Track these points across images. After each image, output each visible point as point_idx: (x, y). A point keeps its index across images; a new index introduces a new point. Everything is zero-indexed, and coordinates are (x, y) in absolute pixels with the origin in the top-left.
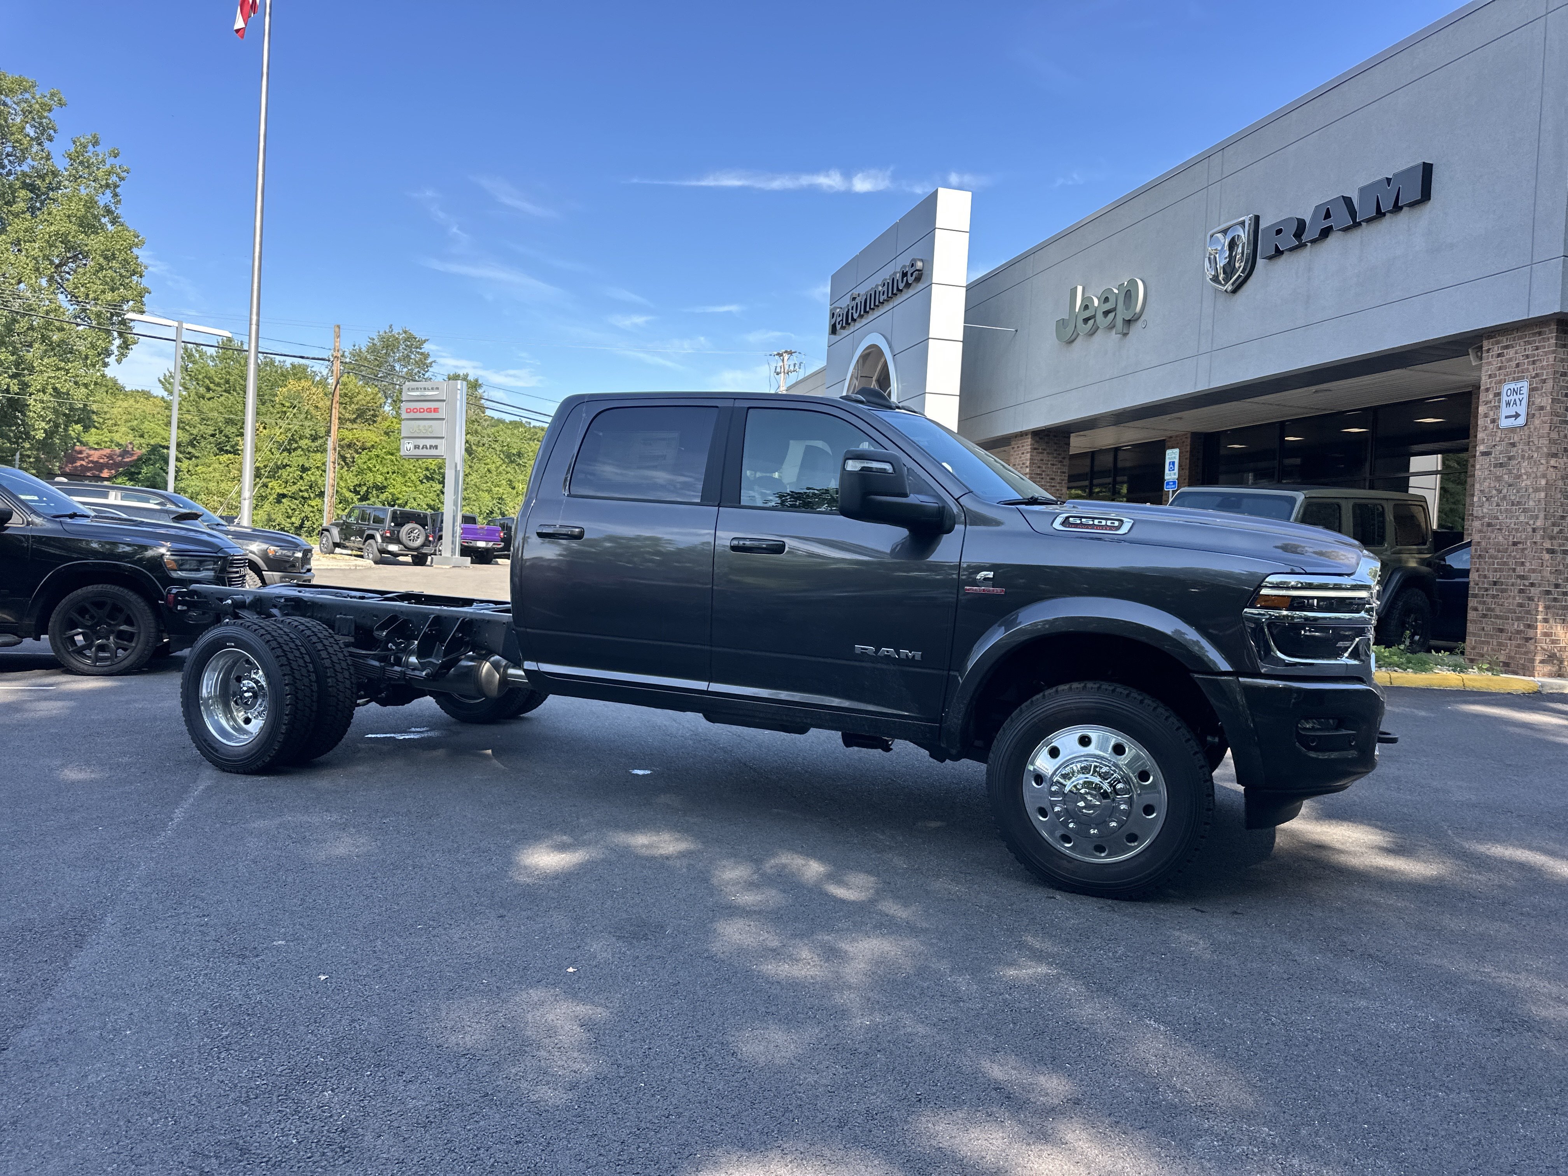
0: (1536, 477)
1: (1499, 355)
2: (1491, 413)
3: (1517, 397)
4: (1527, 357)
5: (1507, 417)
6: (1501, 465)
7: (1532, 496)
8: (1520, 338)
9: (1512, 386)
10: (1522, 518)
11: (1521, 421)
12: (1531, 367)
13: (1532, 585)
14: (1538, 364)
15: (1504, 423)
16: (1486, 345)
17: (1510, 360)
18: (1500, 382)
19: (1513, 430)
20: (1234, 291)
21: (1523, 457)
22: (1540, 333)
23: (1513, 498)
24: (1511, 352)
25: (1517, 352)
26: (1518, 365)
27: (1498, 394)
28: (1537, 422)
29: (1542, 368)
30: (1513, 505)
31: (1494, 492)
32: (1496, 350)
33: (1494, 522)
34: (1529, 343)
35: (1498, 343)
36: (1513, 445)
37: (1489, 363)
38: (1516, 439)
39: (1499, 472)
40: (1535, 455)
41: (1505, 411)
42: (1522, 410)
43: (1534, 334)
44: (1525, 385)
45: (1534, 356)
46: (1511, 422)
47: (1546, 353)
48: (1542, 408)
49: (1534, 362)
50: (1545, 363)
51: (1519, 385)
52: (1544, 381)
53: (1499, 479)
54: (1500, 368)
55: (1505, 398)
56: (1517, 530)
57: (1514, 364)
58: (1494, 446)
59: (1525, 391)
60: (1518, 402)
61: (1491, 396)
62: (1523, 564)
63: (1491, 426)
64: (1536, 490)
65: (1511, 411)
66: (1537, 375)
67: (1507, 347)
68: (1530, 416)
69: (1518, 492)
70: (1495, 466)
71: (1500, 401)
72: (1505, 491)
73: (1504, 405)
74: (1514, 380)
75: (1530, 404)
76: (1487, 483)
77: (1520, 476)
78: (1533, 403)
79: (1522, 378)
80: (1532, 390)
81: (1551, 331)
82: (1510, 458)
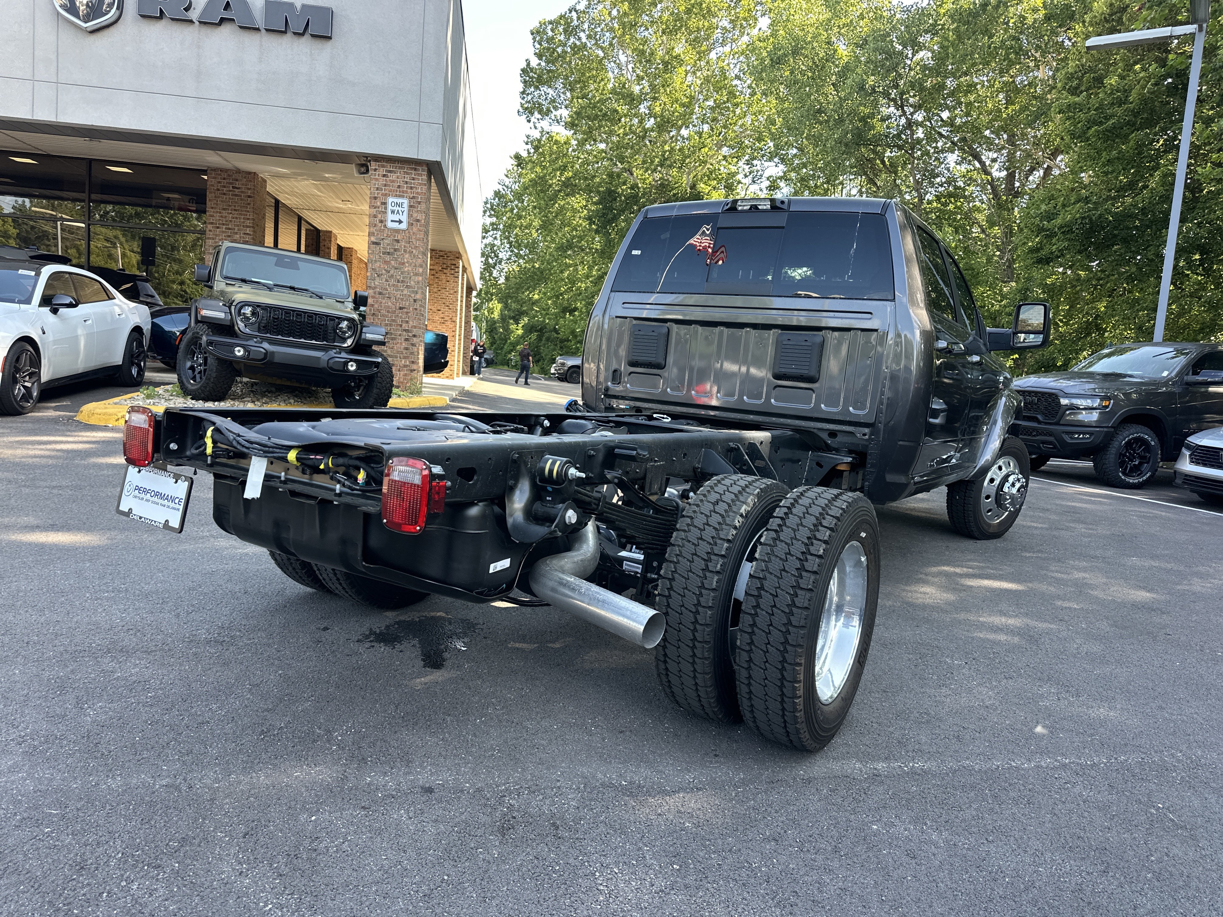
0: (415, 266)
1: (384, 176)
2: (380, 216)
3: (400, 209)
4: (407, 183)
5: (392, 221)
6: (389, 253)
7: (413, 278)
8: (400, 168)
9: (396, 200)
10: (405, 292)
11: (404, 226)
12: (409, 190)
13: (414, 336)
14: (414, 190)
15: (390, 225)
16: (373, 165)
17: (393, 181)
18: (386, 195)
19: (397, 231)
20: (93, 32)
21: (405, 251)
22: (415, 169)
23: (398, 277)
24: (392, 177)
25: (398, 176)
26: (399, 187)
27: (385, 204)
28: (415, 229)
29: (417, 193)
30: (398, 282)
31: (384, 272)
32: (382, 171)
33: (384, 292)
34: (407, 174)
35: (383, 166)
36: (398, 241)
37: (377, 180)
38: (399, 238)
39: (388, 258)
40: (414, 251)
41: (390, 217)
42: (404, 218)
43: (412, 169)
44: (405, 202)
45: (411, 183)
46: (396, 225)
47: (420, 184)
48: (418, 221)
49: (411, 188)
50: (419, 191)
51: (400, 200)
52: (419, 203)
53: (386, 262)
54: (385, 185)
55: (390, 208)
56: (402, 299)
57: (397, 184)
58: (383, 239)
59: (406, 205)
60: (401, 213)
61: (379, 204)
62: (407, 322)
63: (380, 225)
64: (416, 274)
65: (396, 217)
66: (414, 198)
67: (390, 172)
68: (410, 224)
69: (402, 274)
70: (384, 253)
71: (386, 208)
72: (392, 272)
73: (390, 212)
74: (396, 196)
75: (410, 216)
76: (378, 264)
77: (403, 264)
78: (412, 216)
79: (403, 197)
80: (410, 206)
81: (423, 170)
82: (395, 250)
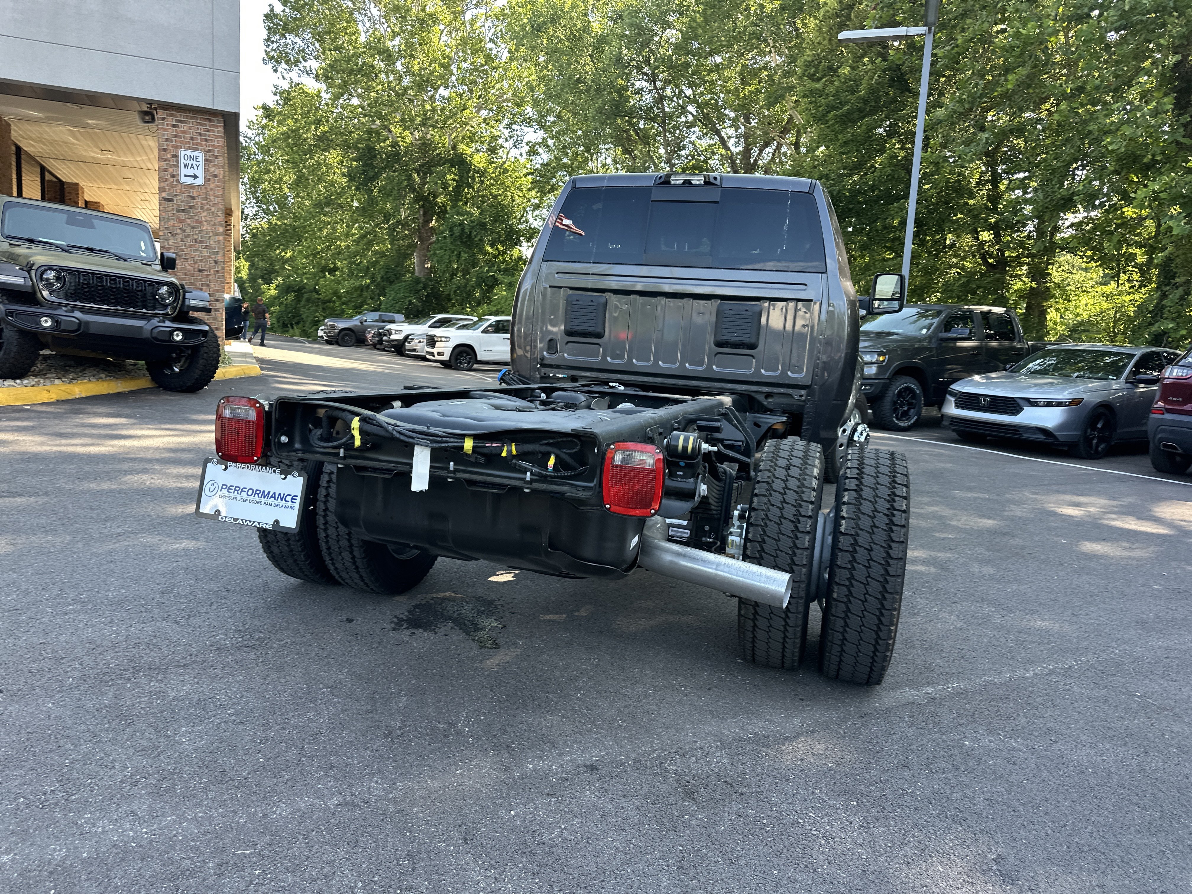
0: (215, 225)
1: (174, 126)
2: (171, 169)
3: (194, 163)
4: (200, 134)
5: (186, 176)
6: (183, 211)
7: (212, 237)
8: (192, 118)
9: (189, 153)
10: (205, 253)
11: (200, 181)
12: (204, 143)
13: (217, 300)
14: (210, 143)
15: (184, 180)
16: (161, 114)
17: (184, 132)
18: (177, 147)
19: (192, 187)
21: (202, 208)
22: (210, 120)
23: (196, 237)
24: (184, 127)
25: (190, 127)
26: (192, 138)
27: (176, 156)
28: (212, 185)
29: (214, 146)
30: (196, 242)
31: (178, 231)
32: (171, 121)
33: (180, 253)
34: (201, 125)
35: (172, 115)
36: (193, 198)
37: (165, 130)
38: (195, 194)
39: (182, 216)
40: (213, 209)
41: (183, 171)
42: (200, 173)
43: (206, 119)
44: (201, 156)
45: (206, 135)
46: (190, 180)
47: (217, 137)
48: (215, 176)
49: (206, 140)
50: (216, 143)
51: (194, 154)
52: (216, 157)
53: (181, 221)
54: (176, 136)
55: (182, 161)
56: (201, 261)
57: (189, 136)
58: (176, 195)
59: (201, 159)
60: (195, 167)
61: (169, 156)
62: (208, 285)
63: (172, 179)
64: (216, 234)
65: (191, 172)
66: (209, 151)
67: (181, 121)
68: (207, 180)
69: (199, 233)
70: (178, 211)
71: (178, 162)
72: (188, 231)
73: (183, 166)
74: (190, 149)
75: (206, 171)
76: (171, 223)
77: (201, 222)
78: (208, 171)
79: (197, 149)
80: (206, 160)
81: (219, 122)
82: (191, 207)
